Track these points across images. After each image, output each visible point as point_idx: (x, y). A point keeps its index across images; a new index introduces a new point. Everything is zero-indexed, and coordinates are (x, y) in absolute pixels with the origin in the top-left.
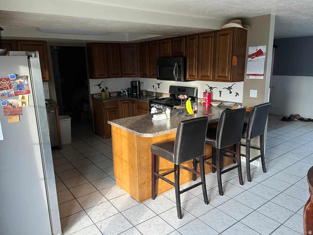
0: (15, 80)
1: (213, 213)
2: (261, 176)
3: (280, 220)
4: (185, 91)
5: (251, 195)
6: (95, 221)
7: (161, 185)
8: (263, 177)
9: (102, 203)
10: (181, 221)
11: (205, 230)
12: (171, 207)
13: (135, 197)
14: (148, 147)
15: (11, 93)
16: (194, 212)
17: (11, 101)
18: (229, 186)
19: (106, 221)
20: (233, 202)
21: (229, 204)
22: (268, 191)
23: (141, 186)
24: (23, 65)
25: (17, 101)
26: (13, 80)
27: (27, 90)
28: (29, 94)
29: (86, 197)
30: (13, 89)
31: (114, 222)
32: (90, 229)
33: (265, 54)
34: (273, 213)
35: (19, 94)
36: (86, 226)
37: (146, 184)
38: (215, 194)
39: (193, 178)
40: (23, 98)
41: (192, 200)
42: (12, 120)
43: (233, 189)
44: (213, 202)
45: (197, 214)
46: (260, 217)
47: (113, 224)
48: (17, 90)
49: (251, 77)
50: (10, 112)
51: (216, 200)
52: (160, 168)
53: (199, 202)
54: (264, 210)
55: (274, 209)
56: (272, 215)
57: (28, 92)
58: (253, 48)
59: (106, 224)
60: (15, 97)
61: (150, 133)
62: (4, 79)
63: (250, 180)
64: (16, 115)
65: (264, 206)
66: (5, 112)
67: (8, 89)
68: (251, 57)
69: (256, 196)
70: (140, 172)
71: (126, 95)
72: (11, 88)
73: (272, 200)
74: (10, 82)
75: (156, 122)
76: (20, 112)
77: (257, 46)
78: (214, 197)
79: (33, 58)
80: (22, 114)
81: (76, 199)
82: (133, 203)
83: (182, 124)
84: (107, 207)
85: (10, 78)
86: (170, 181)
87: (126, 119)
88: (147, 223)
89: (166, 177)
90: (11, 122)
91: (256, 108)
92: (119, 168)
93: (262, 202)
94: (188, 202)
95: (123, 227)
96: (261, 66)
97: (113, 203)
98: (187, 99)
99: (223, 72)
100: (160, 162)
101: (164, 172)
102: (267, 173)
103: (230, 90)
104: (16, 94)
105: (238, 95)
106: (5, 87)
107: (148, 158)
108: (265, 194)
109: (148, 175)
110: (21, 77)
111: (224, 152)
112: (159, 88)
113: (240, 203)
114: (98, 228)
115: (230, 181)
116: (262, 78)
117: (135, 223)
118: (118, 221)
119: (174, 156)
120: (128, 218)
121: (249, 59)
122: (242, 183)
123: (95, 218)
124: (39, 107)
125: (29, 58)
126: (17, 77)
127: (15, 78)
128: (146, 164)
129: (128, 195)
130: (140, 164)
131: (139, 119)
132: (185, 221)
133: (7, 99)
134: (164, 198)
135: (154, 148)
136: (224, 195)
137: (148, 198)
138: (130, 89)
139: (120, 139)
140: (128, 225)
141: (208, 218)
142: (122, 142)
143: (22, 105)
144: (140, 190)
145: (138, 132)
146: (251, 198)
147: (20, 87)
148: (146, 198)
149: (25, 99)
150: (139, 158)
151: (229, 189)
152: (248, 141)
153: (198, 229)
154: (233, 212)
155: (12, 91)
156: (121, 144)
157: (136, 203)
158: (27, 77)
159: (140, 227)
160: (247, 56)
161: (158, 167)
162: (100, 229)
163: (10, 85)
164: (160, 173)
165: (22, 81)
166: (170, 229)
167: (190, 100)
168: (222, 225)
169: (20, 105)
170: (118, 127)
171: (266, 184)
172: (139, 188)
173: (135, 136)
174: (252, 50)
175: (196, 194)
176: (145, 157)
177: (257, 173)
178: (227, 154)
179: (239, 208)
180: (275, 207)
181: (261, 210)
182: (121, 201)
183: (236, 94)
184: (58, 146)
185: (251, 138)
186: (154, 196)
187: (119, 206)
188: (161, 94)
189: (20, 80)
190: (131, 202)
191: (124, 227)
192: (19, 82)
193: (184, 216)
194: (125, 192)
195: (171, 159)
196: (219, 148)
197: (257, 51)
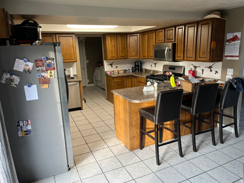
0: (46, 61)
1: (186, 164)
2: (233, 140)
3: (240, 175)
4: (175, 69)
5: (221, 154)
6: (98, 160)
7: (147, 140)
8: (234, 141)
9: (104, 148)
10: (159, 167)
11: (176, 175)
12: (153, 156)
13: (127, 147)
14: (138, 110)
15: (43, 69)
16: (170, 162)
17: (43, 74)
18: (203, 146)
19: (105, 161)
20: (204, 158)
21: (200, 159)
22: (236, 152)
23: (132, 138)
24: (51, 51)
25: (47, 75)
26: (45, 61)
27: (53, 68)
28: (54, 70)
29: (94, 144)
30: (44, 67)
31: (110, 162)
32: (93, 164)
33: (240, 39)
34: (236, 169)
35: (49, 70)
36: (91, 162)
37: (136, 138)
38: (190, 150)
39: (174, 137)
40: (51, 72)
41: (171, 153)
42: (44, 87)
43: (206, 148)
44: (187, 156)
45: (172, 163)
46: (224, 171)
47: (109, 163)
48: (47, 67)
49: (228, 58)
50: (43, 82)
51: (191, 155)
52: (147, 127)
53: (176, 155)
54: (229, 166)
55: (237, 166)
56: (235, 171)
57: (54, 69)
58: (230, 34)
59: (105, 163)
60: (46, 72)
61: (138, 100)
62: (39, 60)
63: (222, 142)
64: (46, 83)
65: (230, 163)
66: (40, 81)
67: (41, 66)
68: (229, 42)
69: (224, 155)
70: (131, 129)
71: (130, 72)
72: (43, 66)
73: (238, 160)
74: (43, 62)
75: (146, 92)
76: (49, 82)
77: (233, 33)
78: (189, 153)
79: (58, 46)
80: (50, 83)
81: (87, 144)
82: (126, 151)
83: (160, 94)
84: (107, 152)
85: (43, 59)
86: (152, 137)
87: (124, 89)
88: (133, 165)
89: (150, 134)
90: (43, 88)
91: (229, 84)
92: (118, 125)
93: (229, 160)
94: (167, 154)
95: (115, 166)
96: (237, 49)
97: (112, 149)
98: (171, 75)
99: (204, 54)
100: (147, 122)
101: (150, 130)
102: (239, 138)
103: (211, 69)
104: (47, 70)
105: (217, 73)
106: (40, 66)
107: (138, 119)
108: (232, 154)
109: (137, 131)
110: (50, 59)
111: (202, 118)
112: (155, 67)
113: (209, 159)
114: (98, 165)
115: (205, 142)
116: (237, 58)
117: (124, 165)
118: (113, 162)
119: (154, 118)
120: (121, 160)
121: (227, 43)
122: (215, 144)
123: (98, 158)
124: (61, 78)
125: (55, 46)
126: (48, 59)
127: (46, 60)
128: (135, 123)
129: (123, 145)
130: (131, 123)
131: (133, 89)
132: (162, 167)
133: (41, 73)
134: (149, 150)
135: (141, 111)
136: (197, 152)
137: (137, 148)
138: (134, 67)
139: (118, 104)
140: (119, 165)
141: (180, 167)
142: (120, 106)
143: (50, 77)
144: (131, 141)
145: (129, 98)
146: (219, 156)
147: (49, 65)
148: (135, 148)
149: (52, 73)
150: (131, 118)
151: (203, 148)
152: (222, 111)
153: (170, 174)
154: (202, 165)
155: (44, 68)
156: (119, 107)
157: (128, 151)
158: (53, 59)
159: (128, 168)
160: (225, 41)
161: (145, 126)
162: (100, 166)
163: (43, 64)
164: (147, 130)
165: (51, 61)
166: (149, 171)
167: (174, 76)
168: (190, 173)
169: (49, 77)
170: (117, 95)
171: (235, 147)
172: (130, 140)
173: (127, 102)
174: (229, 36)
175: (175, 149)
176: (135, 118)
177: (230, 137)
178: (205, 120)
179: (208, 163)
180: (238, 165)
181: (226, 166)
182: (117, 148)
183: (215, 72)
184: (80, 108)
185: (224, 108)
186: (142, 147)
187: (116, 152)
188: (157, 72)
189: (49, 61)
190: (124, 149)
191: (117, 166)
192: (49, 62)
193: (162, 163)
194: (121, 142)
195: (152, 120)
196: (194, 114)
197: (233, 36)
